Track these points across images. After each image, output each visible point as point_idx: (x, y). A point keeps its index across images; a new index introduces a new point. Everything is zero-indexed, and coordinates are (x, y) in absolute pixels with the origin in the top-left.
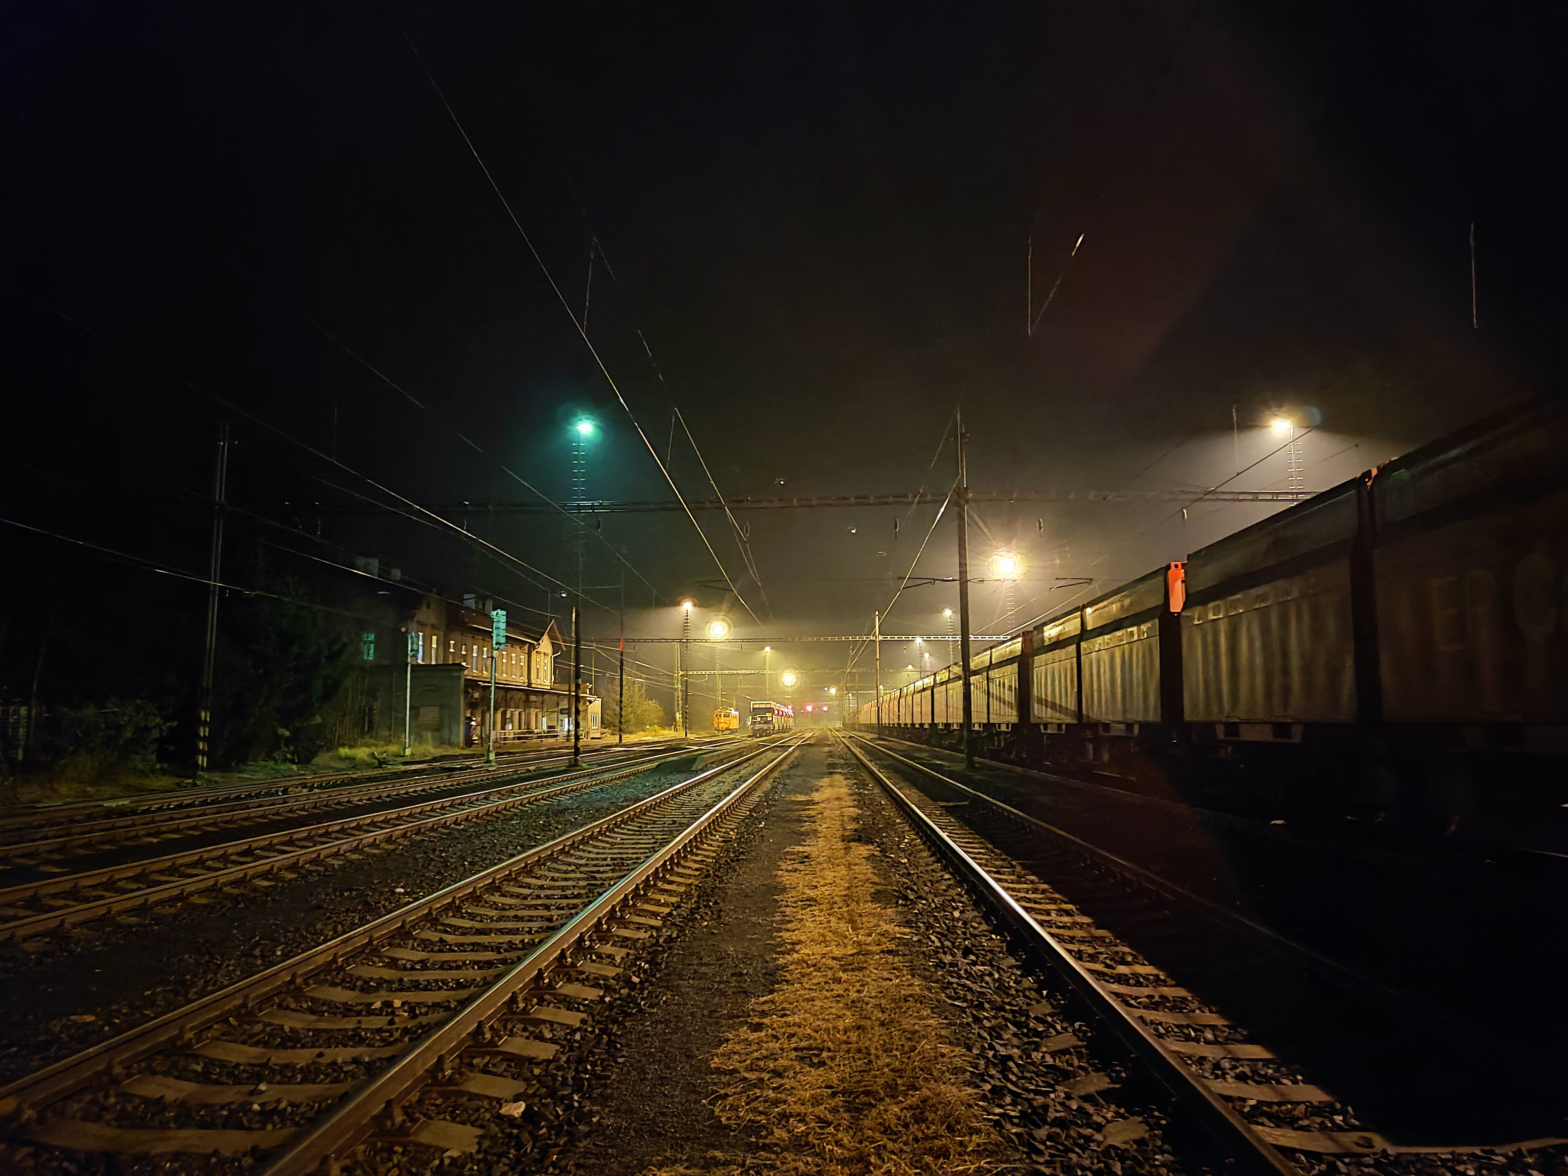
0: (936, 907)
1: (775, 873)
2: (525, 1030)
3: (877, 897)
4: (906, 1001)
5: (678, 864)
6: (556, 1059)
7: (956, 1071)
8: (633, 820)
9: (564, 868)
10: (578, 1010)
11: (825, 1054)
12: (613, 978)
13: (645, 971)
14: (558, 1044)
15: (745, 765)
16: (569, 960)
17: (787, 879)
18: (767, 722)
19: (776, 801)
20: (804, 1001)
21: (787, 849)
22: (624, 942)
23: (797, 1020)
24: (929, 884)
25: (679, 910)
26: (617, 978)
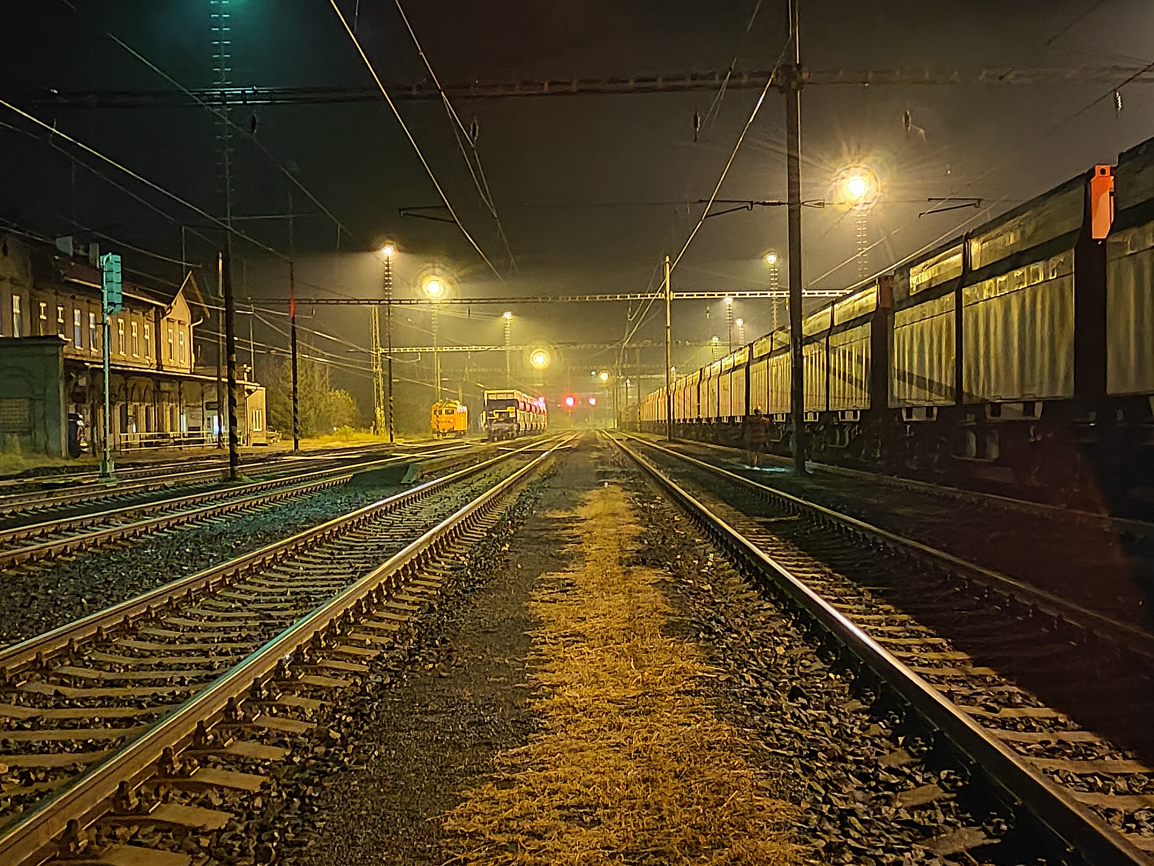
0: (752, 642)
1: (526, 604)
2: (184, 796)
3: (668, 630)
4: (710, 749)
5: (389, 597)
6: (230, 828)
7: (778, 827)
8: (320, 546)
9: (225, 605)
10: (256, 772)
11: (600, 812)
12: (303, 735)
13: (347, 725)
14: (232, 812)
15: (479, 476)
16: (240, 713)
17: (542, 611)
18: (509, 420)
19: (524, 518)
20: (570, 751)
21: (543, 576)
22: (315, 692)
23: (562, 774)
24: (742, 615)
25: (393, 653)
26: (309, 734)
